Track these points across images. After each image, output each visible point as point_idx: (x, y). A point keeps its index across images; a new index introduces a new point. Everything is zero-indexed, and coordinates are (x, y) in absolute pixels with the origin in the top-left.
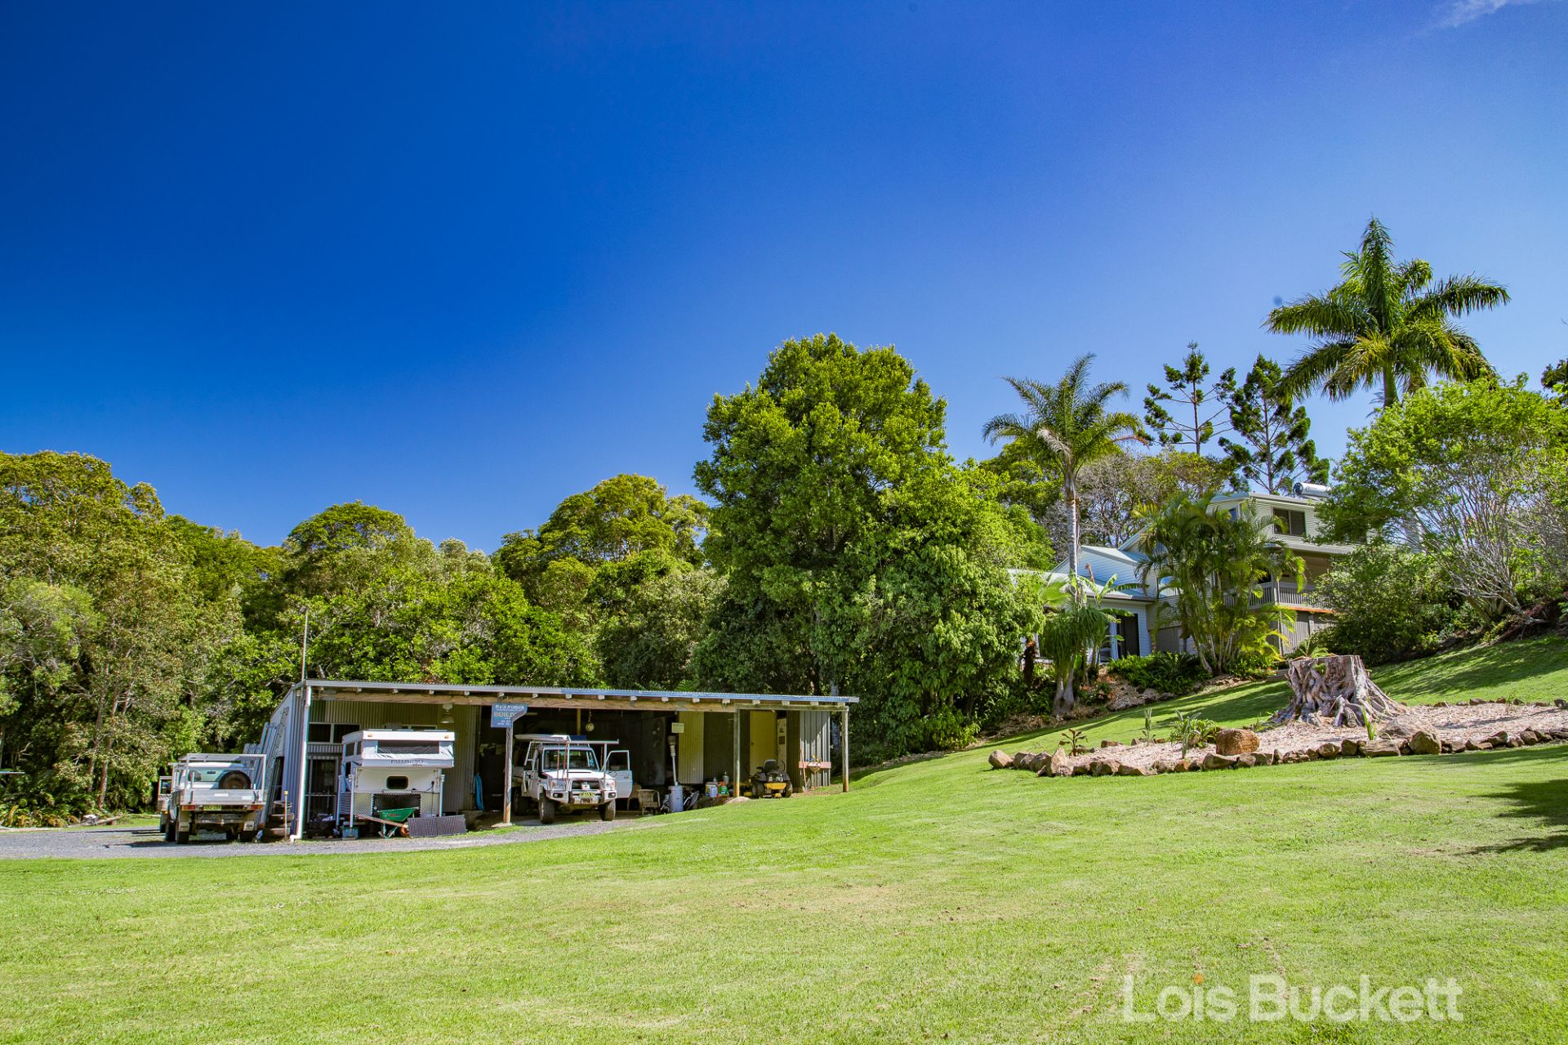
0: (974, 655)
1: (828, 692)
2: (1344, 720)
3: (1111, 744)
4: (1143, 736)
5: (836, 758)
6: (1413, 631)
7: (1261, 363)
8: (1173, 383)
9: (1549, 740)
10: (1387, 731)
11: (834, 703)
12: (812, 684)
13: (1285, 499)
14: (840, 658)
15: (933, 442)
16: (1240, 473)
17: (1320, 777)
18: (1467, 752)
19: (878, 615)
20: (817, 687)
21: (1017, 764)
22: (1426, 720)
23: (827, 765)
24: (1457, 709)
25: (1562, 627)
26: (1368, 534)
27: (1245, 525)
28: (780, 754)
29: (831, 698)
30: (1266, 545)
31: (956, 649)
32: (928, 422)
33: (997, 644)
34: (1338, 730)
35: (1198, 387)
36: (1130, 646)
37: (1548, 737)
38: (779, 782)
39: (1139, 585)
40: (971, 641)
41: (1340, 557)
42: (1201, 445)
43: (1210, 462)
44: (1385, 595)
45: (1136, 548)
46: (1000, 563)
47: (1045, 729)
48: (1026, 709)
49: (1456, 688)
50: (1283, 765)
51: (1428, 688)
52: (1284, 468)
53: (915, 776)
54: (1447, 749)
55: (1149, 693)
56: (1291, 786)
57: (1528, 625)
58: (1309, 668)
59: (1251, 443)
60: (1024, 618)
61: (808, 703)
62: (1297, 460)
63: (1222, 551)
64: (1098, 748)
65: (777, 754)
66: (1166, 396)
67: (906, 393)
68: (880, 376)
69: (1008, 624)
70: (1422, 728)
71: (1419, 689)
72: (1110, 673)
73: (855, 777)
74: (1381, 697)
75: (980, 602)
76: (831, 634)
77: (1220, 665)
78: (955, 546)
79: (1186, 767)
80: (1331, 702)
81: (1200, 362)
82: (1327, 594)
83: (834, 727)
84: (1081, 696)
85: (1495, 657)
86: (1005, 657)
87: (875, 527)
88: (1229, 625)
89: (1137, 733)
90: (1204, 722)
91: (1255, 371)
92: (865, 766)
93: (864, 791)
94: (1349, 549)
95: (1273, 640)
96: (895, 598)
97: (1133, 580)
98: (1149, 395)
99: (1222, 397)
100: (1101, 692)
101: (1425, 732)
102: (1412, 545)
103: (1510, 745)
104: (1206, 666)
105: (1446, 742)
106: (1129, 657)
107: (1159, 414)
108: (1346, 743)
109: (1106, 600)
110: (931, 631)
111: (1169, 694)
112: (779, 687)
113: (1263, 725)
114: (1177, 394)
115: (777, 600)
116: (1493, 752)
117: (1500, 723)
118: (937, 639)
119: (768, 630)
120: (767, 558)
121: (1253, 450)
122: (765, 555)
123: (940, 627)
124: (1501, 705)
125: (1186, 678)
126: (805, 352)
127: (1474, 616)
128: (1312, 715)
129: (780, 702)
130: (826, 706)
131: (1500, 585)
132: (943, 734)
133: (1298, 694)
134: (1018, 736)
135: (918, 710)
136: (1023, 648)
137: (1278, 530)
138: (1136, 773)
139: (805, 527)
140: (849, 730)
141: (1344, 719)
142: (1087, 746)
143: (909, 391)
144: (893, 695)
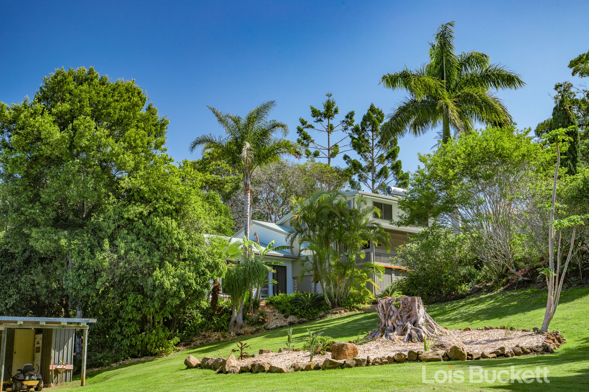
0: (179, 292)
1: (75, 315)
2: (410, 338)
3: (265, 352)
4: (286, 347)
5: (77, 362)
6: (454, 283)
7: (372, 109)
8: (316, 118)
9: (529, 353)
10: (435, 345)
11: (78, 323)
12: (63, 310)
13: (382, 197)
14: (85, 293)
15: (157, 147)
16: (355, 178)
17: (394, 374)
18: (482, 359)
19: (114, 265)
20: (67, 312)
21: (203, 365)
22: (459, 339)
23: (70, 367)
24: (477, 332)
25: (539, 283)
26: (429, 220)
27: (356, 211)
28: (35, 360)
29: (77, 320)
30: (368, 225)
31: (167, 288)
32: (154, 133)
33: (194, 284)
34: (406, 344)
35: (331, 122)
36: (281, 287)
37: (529, 351)
38: (33, 380)
39: (288, 247)
40: (178, 284)
41: (412, 234)
42: (331, 159)
43: (338, 170)
44: (437, 259)
45: (288, 224)
46: (199, 230)
47: (223, 341)
48: (211, 328)
49: (477, 319)
50: (372, 367)
51: (461, 318)
52: (382, 177)
53: (133, 374)
54: (470, 357)
55: (291, 319)
56: (376, 379)
57: (520, 281)
58: (390, 304)
59: (363, 159)
60: (213, 267)
61: (59, 323)
62: (390, 172)
63: (341, 227)
64: (257, 354)
65: (34, 360)
66: (311, 126)
67: (141, 112)
68: (124, 100)
69: (202, 271)
70: (456, 344)
71: (456, 319)
72: (267, 304)
73: (89, 375)
74: (433, 324)
75: (185, 256)
76: (79, 276)
77: (336, 300)
78: (170, 218)
79: (312, 367)
80: (403, 326)
81: (333, 106)
82: (404, 258)
83: (78, 340)
84: (247, 319)
85: (500, 300)
86: (199, 293)
87: (114, 202)
88: (343, 275)
89: (283, 344)
90: (325, 338)
91: (368, 114)
92: (98, 367)
93: (96, 385)
94: (419, 230)
95: (369, 286)
96: (126, 253)
97: (285, 244)
98: (300, 125)
99: (345, 129)
100: (261, 317)
101: (458, 346)
102: (455, 228)
103: (506, 356)
104: (328, 301)
105: (470, 353)
106: (280, 294)
107: (306, 137)
108: (411, 352)
109: (267, 256)
110: (150, 275)
111: (304, 319)
112: (39, 311)
113: (361, 340)
114: (318, 125)
115: (41, 252)
116: (497, 359)
117: (501, 342)
118: (154, 281)
119: (32, 272)
120: (35, 220)
121: (364, 164)
122: (34, 219)
123: (157, 273)
124: (502, 330)
125: (315, 309)
126: (71, 78)
127: (488, 274)
128: (391, 334)
129: (38, 322)
130: (72, 325)
131: (504, 256)
132: (154, 345)
133: (383, 321)
134: (205, 346)
135: (138, 329)
136: (211, 287)
137: (376, 215)
138: (280, 371)
139: (64, 200)
140: (88, 342)
141: (410, 336)
142: (250, 353)
143: (143, 111)
144: (120, 318)
